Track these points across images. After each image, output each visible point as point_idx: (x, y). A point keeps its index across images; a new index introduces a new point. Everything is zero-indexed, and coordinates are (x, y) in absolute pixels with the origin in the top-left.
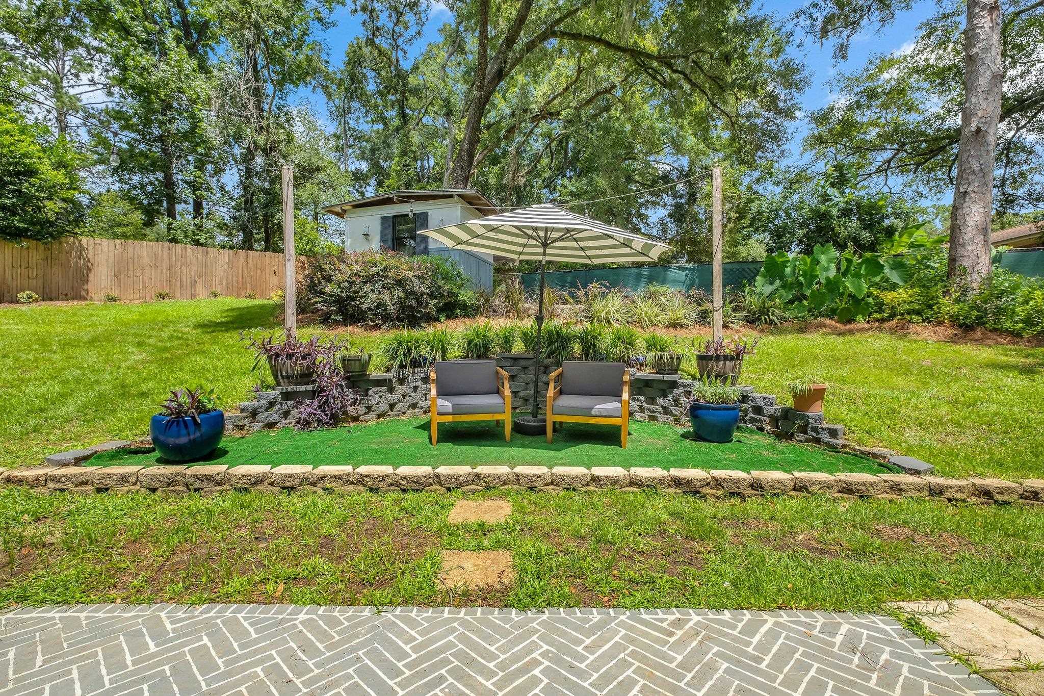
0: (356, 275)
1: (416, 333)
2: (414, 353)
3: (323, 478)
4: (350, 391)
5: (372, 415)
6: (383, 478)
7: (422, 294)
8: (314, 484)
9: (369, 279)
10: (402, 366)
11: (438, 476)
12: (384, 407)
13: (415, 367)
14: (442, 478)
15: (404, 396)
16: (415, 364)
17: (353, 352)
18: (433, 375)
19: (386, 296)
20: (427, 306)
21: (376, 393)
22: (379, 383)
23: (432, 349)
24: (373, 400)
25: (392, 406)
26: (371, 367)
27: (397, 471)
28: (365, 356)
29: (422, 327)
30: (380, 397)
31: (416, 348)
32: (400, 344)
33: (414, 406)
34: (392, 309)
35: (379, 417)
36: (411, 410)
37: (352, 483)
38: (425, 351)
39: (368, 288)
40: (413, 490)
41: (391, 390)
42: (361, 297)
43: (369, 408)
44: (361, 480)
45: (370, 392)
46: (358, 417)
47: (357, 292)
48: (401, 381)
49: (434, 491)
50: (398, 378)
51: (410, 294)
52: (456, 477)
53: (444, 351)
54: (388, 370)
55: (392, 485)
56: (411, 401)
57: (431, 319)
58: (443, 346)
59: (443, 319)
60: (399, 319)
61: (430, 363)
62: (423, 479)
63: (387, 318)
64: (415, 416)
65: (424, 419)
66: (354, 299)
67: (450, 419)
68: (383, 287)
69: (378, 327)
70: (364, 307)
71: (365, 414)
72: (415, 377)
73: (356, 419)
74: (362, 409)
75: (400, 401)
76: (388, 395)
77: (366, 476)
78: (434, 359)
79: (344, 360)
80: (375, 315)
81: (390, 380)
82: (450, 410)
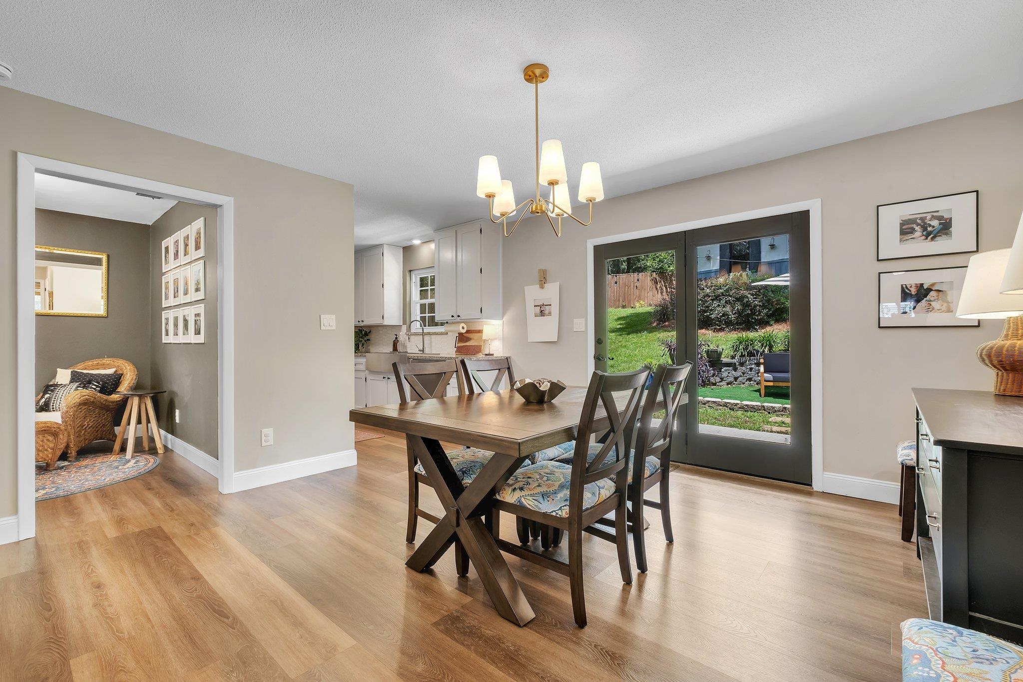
0: (708, 296)
1: (751, 335)
2: (750, 348)
3: (709, 401)
4: (711, 369)
5: (724, 383)
6: (736, 404)
7: (755, 306)
8: (704, 404)
9: (717, 298)
10: (742, 356)
11: (764, 407)
12: (732, 379)
13: (750, 356)
14: (766, 407)
15: (744, 373)
16: (751, 354)
17: (712, 347)
18: (762, 361)
19: (728, 309)
20: (759, 314)
21: (726, 370)
22: (728, 365)
23: (762, 345)
24: (725, 374)
25: (736, 379)
26: (723, 356)
27: (742, 403)
28: (720, 349)
29: (756, 329)
30: (729, 373)
31: (751, 345)
32: (741, 343)
33: (750, 380)
34: (733, 317)
35: (728, 384)
36: (748, 382)
37: (721, 406)
38: (758, 346)
39: (716, 303)
40: (751, 411)
41: (735, 369)
42: (711, 310)
43: (722, 379)
44: (726, 405)
45: (723, 370)
46: (716, 383)
47: (708, 307)
48: (742, 364)
49: (762, 413)
50: (740, 363)
51: (747, 305)
52: (773, 408)
53: (771, 347)
54: (733, 357)
55: (740, 408)
56: (748, 377)
57: (764, 323)
58: (770, 343)
59: (772, 322)
60: (737, 324)
61: (761, 354)
62: (756, 407)
63: (729, 323)
64: (751, 385)
65: (757, 387)
66: (705, 312)
67: (771, 384)
68: (726, 302)
69: (722, 330)
70: (713, 316)
71: (720, 382)
72: (750, 363)
73: (714, 384)
74: (718, 379)
75: (741, 376)
76: (734, 372)
77: (728, 403)
78: (764, 351)
79: (707, 352)
80: (720, 321)
81: (735, 364)
82: (772, 379)
